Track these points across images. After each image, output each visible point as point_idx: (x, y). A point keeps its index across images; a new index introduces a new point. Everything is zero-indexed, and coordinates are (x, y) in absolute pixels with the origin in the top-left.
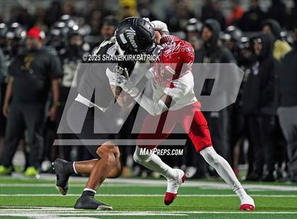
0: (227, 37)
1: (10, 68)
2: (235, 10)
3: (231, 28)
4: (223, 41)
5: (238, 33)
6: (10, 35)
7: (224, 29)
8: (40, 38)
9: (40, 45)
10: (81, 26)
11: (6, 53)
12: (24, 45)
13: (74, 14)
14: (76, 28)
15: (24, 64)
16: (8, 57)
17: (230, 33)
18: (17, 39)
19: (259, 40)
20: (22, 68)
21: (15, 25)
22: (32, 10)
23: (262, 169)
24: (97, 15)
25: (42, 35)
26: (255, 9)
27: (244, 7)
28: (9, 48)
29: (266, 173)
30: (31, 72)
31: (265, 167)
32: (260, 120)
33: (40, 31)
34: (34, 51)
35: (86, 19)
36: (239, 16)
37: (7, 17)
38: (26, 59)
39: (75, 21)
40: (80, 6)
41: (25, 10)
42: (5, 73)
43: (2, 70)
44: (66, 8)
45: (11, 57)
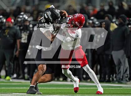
0: (91, 22)
2: (94, 10)
3: (92, 18)
4: (89, 23)
7: (89, 18)
8: (12, 22)
9: (11, 25)
10: (29, 17)
12: (5, 25)
13: (26, 12)
14: (27, 18)
15: (5, 33)
17: (92, 20)
19: (104, 23)
20: (4, 35)
22: (8, 10)
23: (105, 77)
24: (36, 12)
25: (13, 21)
26: (102, 10)
27: (98, 9)
29: (107, 78)
30: (8, 36)
31: (107, 76)
32: (104, 56)
33: (11, 19)
34: (9, 27)
35: (31, 14)
36: (96, 13)
38: (6, 31)
39: (26, 15)
40: (28, 8)
41: (5, 10)
44: (23, 10)
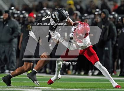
0: (112, 17)
1: (21, 29)
2: (115, 6)
3: (113, 13)
5: (116, 15)
6: (22, 16)
8: (34, 17)
10: (51, 12)
11: (20, 23)
12: (27, 20)
13: (48, 7)
14: (49, 13)
16: (20, 25)
17: (113, 15)
18: (24, 17)
20: (27, 29)
21: (24, 12)
22: (31, 5)
25: (35, 16)
27: (119, 4)
28: (21, 21)
33: (34, 14)
37: (21, 8)
40: (51, 3)
42: (20, 31)
43: (18, 30)
45: (22, 25)
